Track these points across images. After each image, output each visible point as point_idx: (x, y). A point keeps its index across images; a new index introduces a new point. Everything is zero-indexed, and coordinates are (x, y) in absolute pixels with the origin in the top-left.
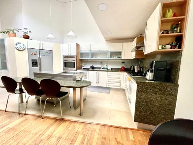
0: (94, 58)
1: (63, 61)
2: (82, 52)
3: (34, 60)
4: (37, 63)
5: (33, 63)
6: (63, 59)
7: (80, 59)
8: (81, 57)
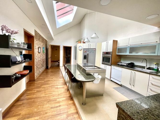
0: (133, 54)
1: (102, 56)
2: (120, 47)
3: (85, 55)
4: (86, 57)
5: (84, 57)
6: (103, 55)
7: (117, 55)
8: (118, 53)
